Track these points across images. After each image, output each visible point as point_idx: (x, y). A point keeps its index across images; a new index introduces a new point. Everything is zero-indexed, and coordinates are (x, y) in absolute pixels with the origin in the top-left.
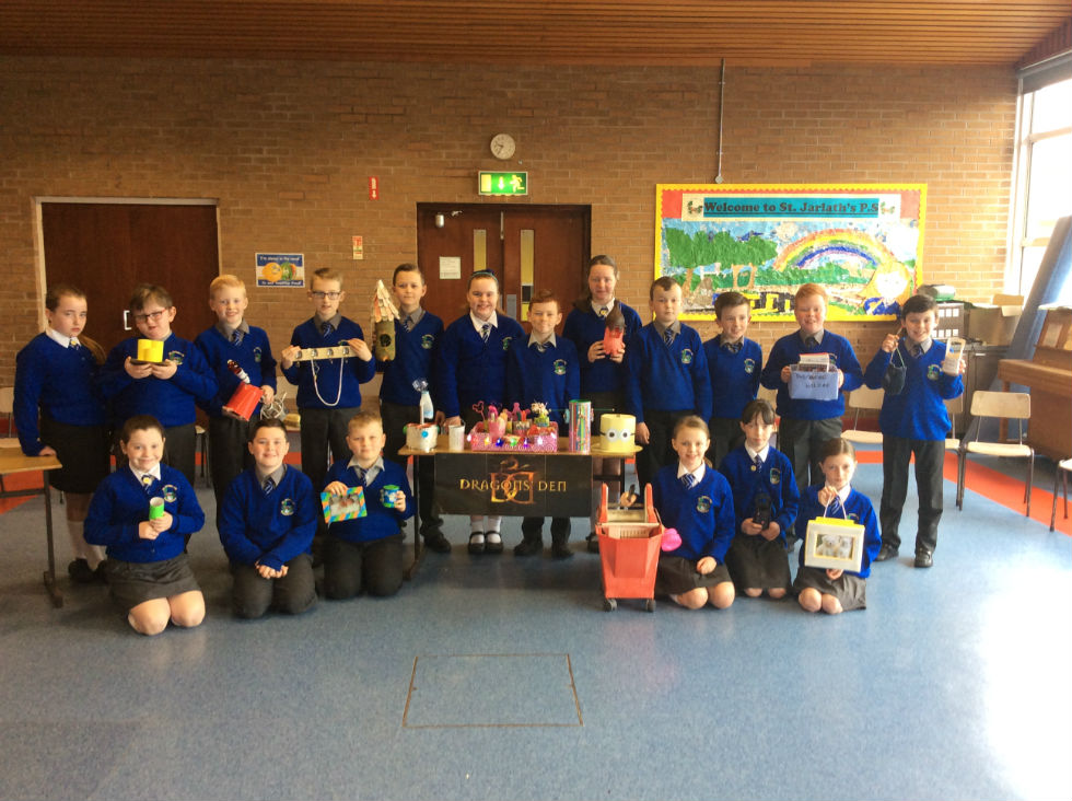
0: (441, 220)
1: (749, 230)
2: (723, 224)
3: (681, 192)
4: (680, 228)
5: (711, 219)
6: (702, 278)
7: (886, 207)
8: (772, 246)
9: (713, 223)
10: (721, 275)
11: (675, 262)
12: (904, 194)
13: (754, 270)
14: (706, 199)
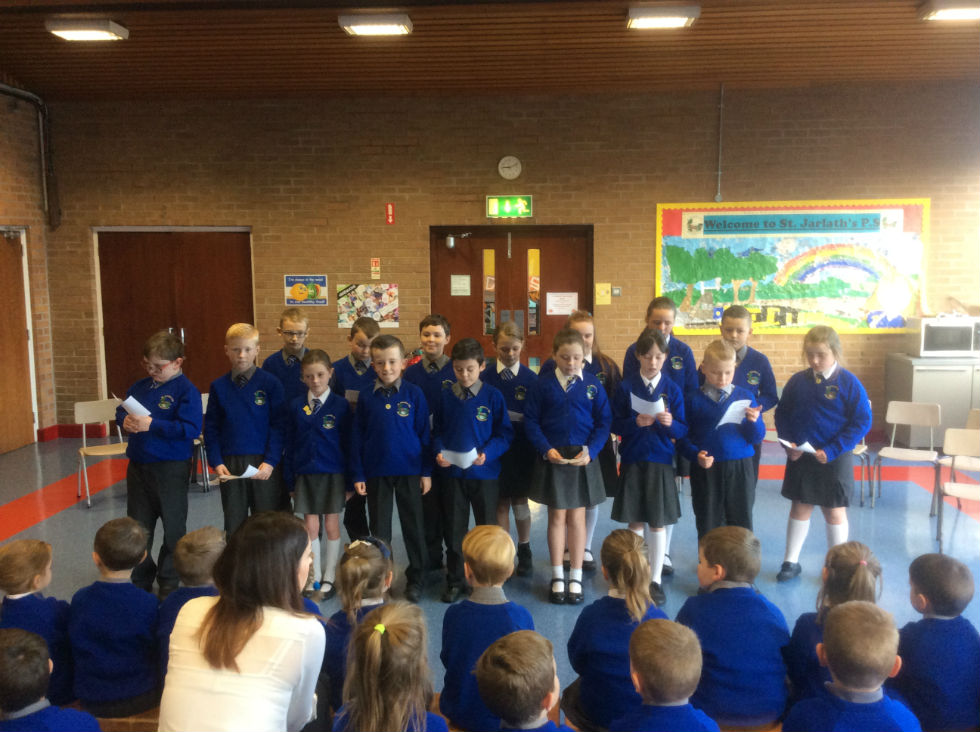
0: (451, 242)
1: (749, 246)
2: (723, 241)
3: (681, 211)
4: (680, 246)
5: (711, 236)
6: (703, 293)
7: (888, 222)
8: (772, 261)
9: (714, 240)
10: (722, 290)
11: (675, 278)
12: (907, 209)
13: (755, 285)
14: (705, 217)
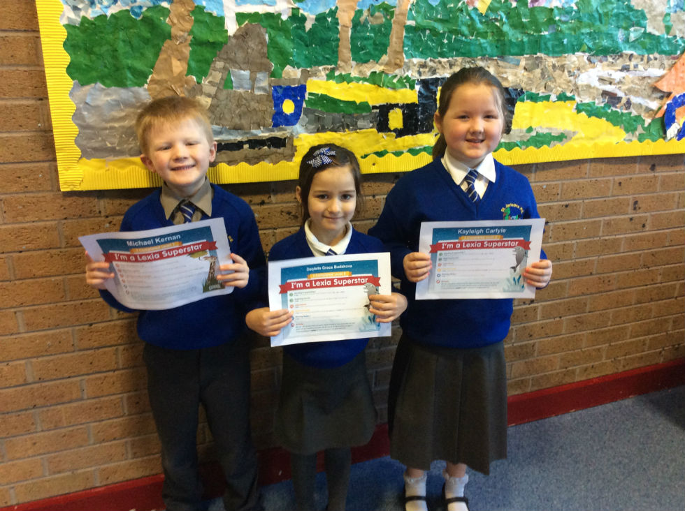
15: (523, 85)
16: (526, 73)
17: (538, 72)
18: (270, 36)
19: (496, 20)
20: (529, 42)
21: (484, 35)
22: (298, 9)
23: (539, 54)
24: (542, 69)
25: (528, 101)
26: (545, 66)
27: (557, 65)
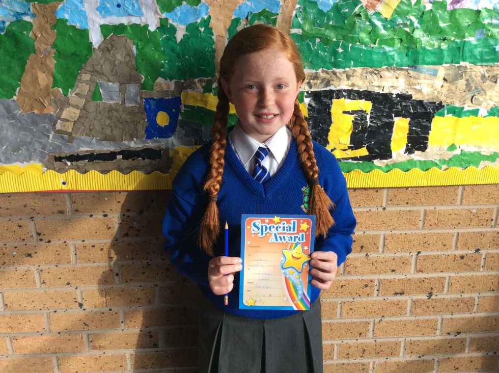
15: (443, 98)
16: (446, 84)
17: (462, 83)
18: (137, 48)
19: (405, 25)
20: (450, 49)
21: (389, 42)
22: (167, 19)
23: (462, 63)
24: (467, 80)
25: (450, 115)
26: (470, 76)
27: (487, 75)
